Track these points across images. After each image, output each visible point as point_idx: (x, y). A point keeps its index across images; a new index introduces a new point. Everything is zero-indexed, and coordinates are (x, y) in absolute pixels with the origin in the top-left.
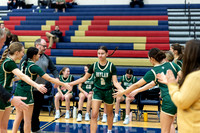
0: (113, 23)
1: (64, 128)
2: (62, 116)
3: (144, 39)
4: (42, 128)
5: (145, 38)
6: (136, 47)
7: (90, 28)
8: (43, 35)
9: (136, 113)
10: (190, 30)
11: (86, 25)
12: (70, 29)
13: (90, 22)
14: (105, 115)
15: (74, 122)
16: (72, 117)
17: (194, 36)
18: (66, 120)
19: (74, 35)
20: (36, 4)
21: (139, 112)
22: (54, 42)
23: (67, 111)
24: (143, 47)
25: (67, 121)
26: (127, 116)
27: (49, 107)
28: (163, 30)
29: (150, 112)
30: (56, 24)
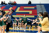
0: (25, 8)
1: (15, 31)
2: (15, 28)
3: (31, 11)
7: (20, 9)
8: (10, 10)
10: (41, 9)
11: (19, 8)
13: (20, 8)
15: (17, 29)
16: (17, 28)
17: (42, 11)
19: (16, 10)
20: (8, 4)
21: (31, 27)
23: (16, 27)
25: (16, 29)
27: (12, 26)
28: (35, 9)
29: (33, 27)
30: (12, 8)
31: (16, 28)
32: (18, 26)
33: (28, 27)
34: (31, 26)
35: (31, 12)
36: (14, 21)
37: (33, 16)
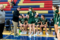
5: (44, 3)
6: (41, 6)
12: (18, 1)
19: (19, 3)
22: (12, 6)
24: (43, 6)
26: (37, 32)
27: (9, 29)
35: (42, 5)
37: (47, 12)
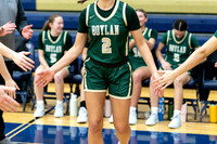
1: (53, 136)
4: (9, 135)
9: (195, 107)
14: (133, 109)
15: (72, 123)
16: (67, 113)
18: (57, 120)
21: (201, 105)
25: (59, 123)
31: (59, 111)
32: (78, 93)
33: (171, 100)
34: (203, 95)
36: (43, 47)
